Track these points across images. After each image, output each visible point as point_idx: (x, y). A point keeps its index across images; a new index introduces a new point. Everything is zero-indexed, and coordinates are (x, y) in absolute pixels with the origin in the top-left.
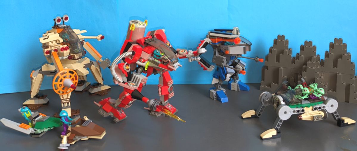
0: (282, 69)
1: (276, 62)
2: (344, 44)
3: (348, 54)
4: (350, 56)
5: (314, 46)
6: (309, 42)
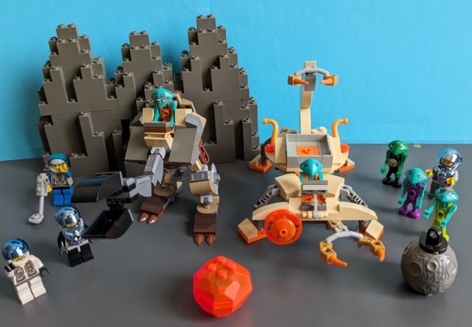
0: (87, 118)
1: (69, 100)
2: (219, 28)
3: (231, 52)
4: (236, 56)
5: (153, 44)
6: (140, 34)
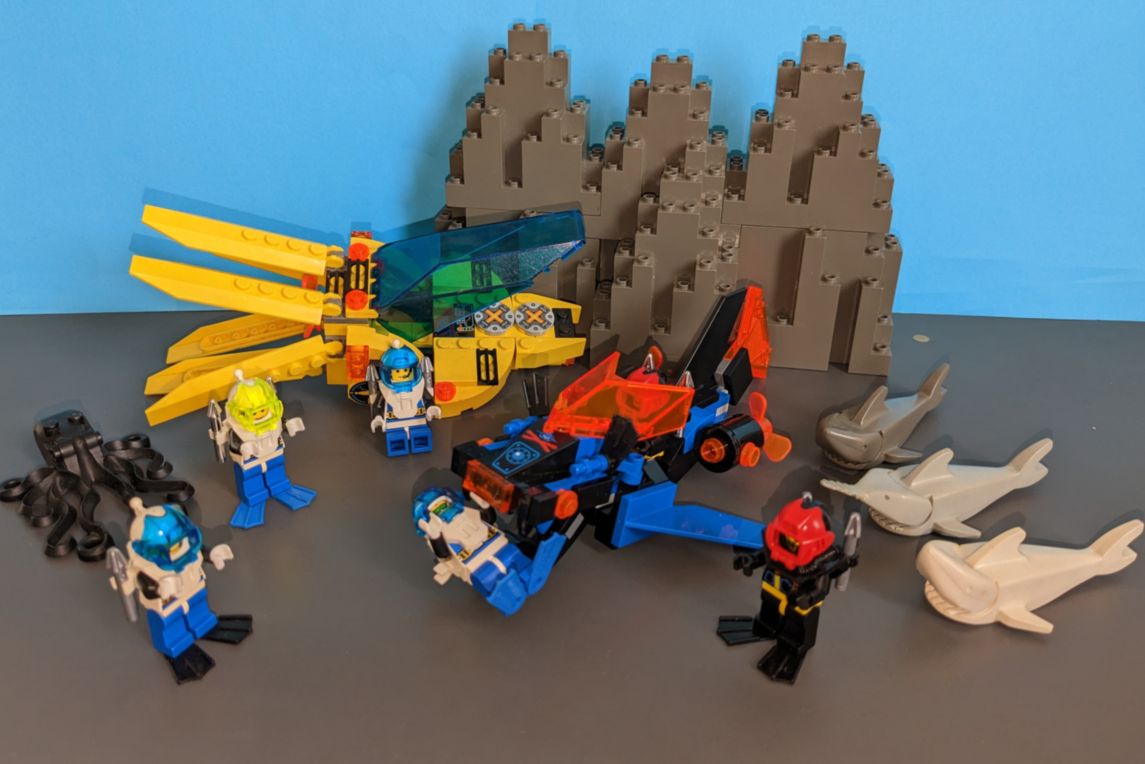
2: (849, 66)
3: (865, 124)
4: (877, 132)
5: (698, 86)
6: (675, 62)
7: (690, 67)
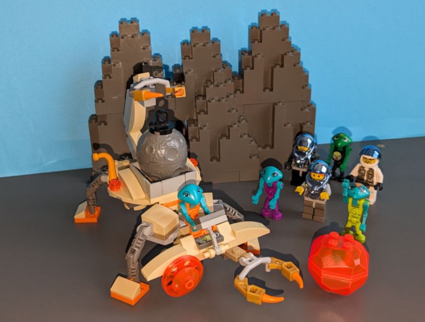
2: (281, 26)
4: (299, 55)
5: (213, 42)
6: (201, 32)
7: (209, 34)
